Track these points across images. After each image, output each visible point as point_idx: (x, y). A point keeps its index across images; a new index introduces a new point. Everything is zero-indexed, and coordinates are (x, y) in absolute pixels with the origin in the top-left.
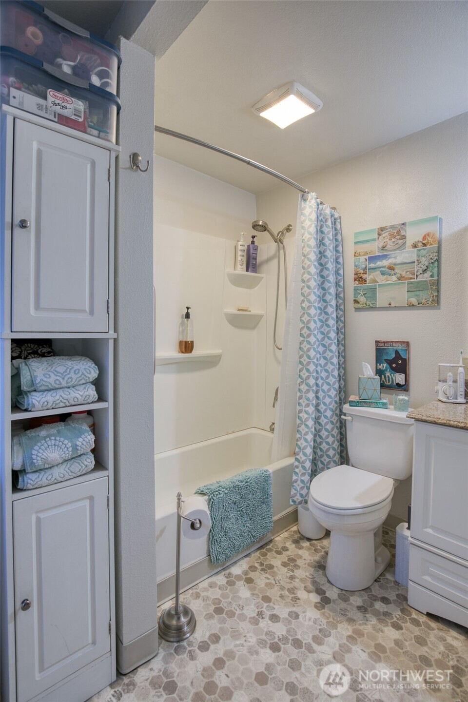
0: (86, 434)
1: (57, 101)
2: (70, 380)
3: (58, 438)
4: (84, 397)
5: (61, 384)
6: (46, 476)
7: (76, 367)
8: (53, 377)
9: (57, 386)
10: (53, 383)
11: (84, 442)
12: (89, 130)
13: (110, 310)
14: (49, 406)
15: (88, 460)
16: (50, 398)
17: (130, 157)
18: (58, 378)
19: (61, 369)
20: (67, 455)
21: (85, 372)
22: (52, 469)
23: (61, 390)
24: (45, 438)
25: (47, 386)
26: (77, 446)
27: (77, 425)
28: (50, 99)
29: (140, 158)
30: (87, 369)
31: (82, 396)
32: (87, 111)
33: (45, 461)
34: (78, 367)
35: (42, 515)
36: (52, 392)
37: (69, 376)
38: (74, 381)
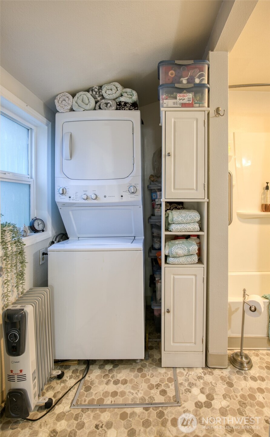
0: (194, 246)
1: (181, 98)
2: (187, 220)
3: (182, 245)
4: (193, 228)
5: (183, 221)
6: (177, 260)
7: (190, 215)
8: (180, 218)
9: (182, 222)
10: (180, 221)
11: (193, 249)
12: (195, 105)
13: (205, 188)
14: (178, 231)
15: (195, 258)
16: (179, 227)
17: (215, 111)
18: (182, 219)
19: (184, 215)
20: (185, 253)
21: (193, 217)
22: (180, 258)
23: (184, 224)
24: (177, 244)
25: (178, 222)
26: (190, 250)
27: (191, 241)
28: (178, 98)
29: (220, 109)
30: (194, 215)
31: (192, 228)
32: (194, 97)
33: (177, 254)
34: (191, 215)
35: (176, 277)
36: (180, 224)
37: (187, 218)
38: (189, 220)
